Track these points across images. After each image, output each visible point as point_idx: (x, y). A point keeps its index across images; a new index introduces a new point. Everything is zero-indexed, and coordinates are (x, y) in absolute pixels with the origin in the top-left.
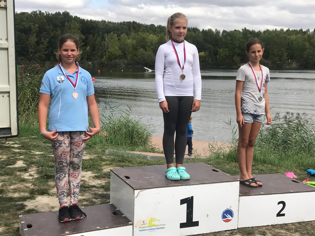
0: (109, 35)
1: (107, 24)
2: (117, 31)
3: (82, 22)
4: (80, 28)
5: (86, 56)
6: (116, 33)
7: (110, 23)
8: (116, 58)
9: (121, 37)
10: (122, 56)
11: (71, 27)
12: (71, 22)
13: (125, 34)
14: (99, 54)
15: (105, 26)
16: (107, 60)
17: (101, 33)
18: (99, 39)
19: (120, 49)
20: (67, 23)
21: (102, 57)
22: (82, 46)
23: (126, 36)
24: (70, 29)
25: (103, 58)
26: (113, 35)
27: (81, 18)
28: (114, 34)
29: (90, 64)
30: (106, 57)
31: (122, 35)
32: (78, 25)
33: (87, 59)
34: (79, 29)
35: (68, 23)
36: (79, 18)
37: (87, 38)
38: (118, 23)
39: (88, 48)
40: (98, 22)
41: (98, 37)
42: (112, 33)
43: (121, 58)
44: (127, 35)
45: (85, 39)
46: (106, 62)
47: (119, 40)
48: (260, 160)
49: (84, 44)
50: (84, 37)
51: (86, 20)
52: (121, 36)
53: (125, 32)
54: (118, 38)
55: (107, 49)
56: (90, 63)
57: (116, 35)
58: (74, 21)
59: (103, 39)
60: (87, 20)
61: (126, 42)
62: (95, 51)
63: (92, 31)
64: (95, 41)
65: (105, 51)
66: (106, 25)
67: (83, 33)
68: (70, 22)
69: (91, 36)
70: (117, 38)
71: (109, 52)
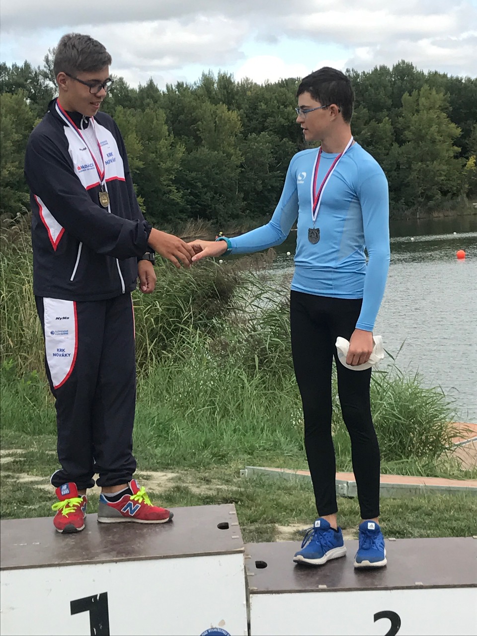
3: (454, 86)
4: (447, 105)
5: (467, 186)
11: (418, 105)
22: (456, 157)
27: (449, 76)
35: (410, 95)
37: (467, 133)
39: (472, 161)
49: (459, 149)
51: (463, 81)
60: (469, 81)
68: (415, 93)
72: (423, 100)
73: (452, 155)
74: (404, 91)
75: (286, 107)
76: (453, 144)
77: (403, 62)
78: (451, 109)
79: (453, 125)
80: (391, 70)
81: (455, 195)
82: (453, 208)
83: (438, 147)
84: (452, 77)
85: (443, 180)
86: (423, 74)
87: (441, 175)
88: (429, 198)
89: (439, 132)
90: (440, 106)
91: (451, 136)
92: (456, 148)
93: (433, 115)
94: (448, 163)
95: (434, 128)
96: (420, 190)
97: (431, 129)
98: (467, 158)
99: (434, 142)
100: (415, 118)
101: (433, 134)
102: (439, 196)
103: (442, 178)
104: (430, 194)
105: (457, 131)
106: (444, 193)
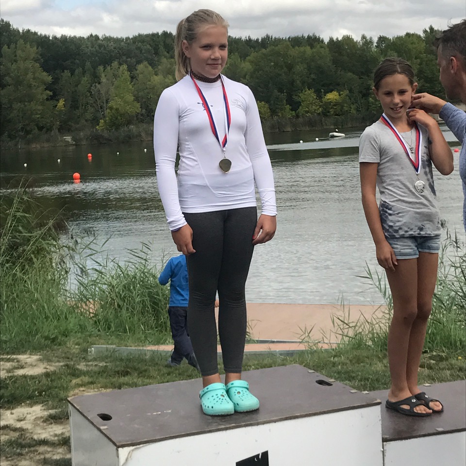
0: (109, 68)
1: (101, 42)
2: (127, 58)
3: (43, 42)
4: (40, 57)
5: (58, 123)
6: (126, 62)
7: (108, 39)
8: (129, 123)
9: (138, 72)
10: (142, 115)
11: (16, 56)
12: (16, 44)
13: (146, 63)
14: (89, 116)
15: (97, 48)
16: (107, 129)
17: (88, 64)
18: (85, 79)
19: (137, 99)
20: (5, 47)
21: (95, 121)
22: (47, 99)
23: (150, 68)
24: (16, 61)
25: (98, 125)
26: (119, 68)
27: (39, 34)
28: (120, 64)
29: (68, 141)
30: (105, 122)
31: (140, 67)
32: (33, 51)
33: (59, 130)
34: (36, 60)
35: (9, 48)
36: (35, 34)
37: (56, 80)
38: (127, 39)
39: (61, 103)
40: (81, 39)
41: (83, 74)
42: (115, 64)
43: (142, 121)
44: (150, 64)
45: (53, 83)
46: (106, 134)
47: (132, 78)
48: (461, 343)
49: (51, 93)
50: (50, 78)
51: (51, 38)
52: (136, 70)
53: (147, 59)
54: (131, 73)
55: (107, 102)
56: (68, 138)
57: (125, 67)
58: (21, 41)
59: (96, 78)
60: (55, 38)
61: (150, 81)
62: (78, 108)
63: (68, 62)
64: (77, 86)
65: (101, 108)
66: (100, 46)
67: (46, 68)
68: (12, 46)
69: (67, 73)
70: (127, 74)
71: (111, 108)
72: (19, 52)
73: (45, 97)
74: (3, 44)
76: (46, 89)
77: (2, 20)
78: (42, 60)
79: (45, 74)
81: (49, 130)
82: (48, 141)
83: (34, 91)
84: (41, 34)
85: (38, 118)
86: (18, 31)
87: (37, 114)
88: (28, 132)
89: (34, 79)
90: (34, 58)
91: (44, 83)
92: (48, 92)
93: (29, 64)
94: (42, 104)
95: (30, 75)
96: (20, 126)
97: (28, 76)
98: (58, 100)
99: (30, 86)
100: (14, 66)
101: (29, 80)
102: (36, 131)
103: (38, 116)
104: (28, 129)
106: (41, 129)
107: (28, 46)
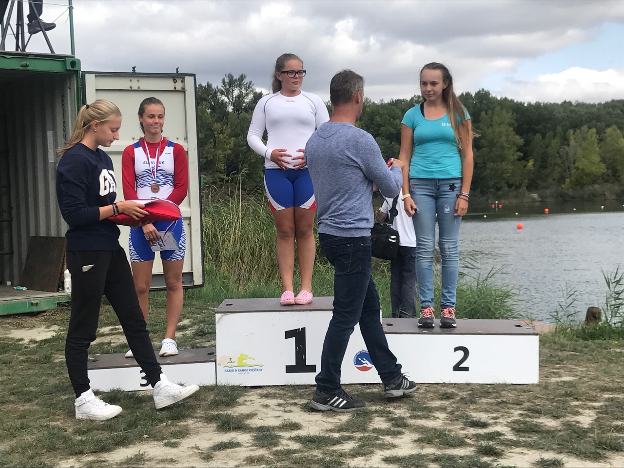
0: (578, 131)
1: (572, 108)
2: (597, 122)
3: (517, 108)
4: (514, 122)
5: (526, 181)
6: (595, 126)
7: (580, 105)
8: (594, 182)
9: (606, 135)
10: (608, 175)
11: (492, 121)
12: (493, 110)
13: (615, 127)
14: (556, 175)
15: (569, 113)
16: (572, 187)
17: (559, 129)
18: (555, 142)
19: (603, 160)
20: (483, 113)
21: (562, 180)
22: (519, 160)
23: (619, 131)
24: (492, 126)
25: (564, 184)
26: (588, 131)
27: (515, 101)
28: (590, 128)
29: (535, 198)
30: (571, 181)
31: (609, 130)
32: (508, 116)
33: (527, 188)
34: (510, 125)
35: (486, 114)
36: (512, 101)
38: (600, 104)
39: (531, 163)
40: (555, 105)
41: (554, 137)
42: (585, 128)
43: (607, 181)
44: (619, 128)
45: (524, 145)
46: (571, 192)
47: (601, 140)
49: (522, 154)
50: (522, 140)
51: (526, 105)
52: (605, 133)
53: (616, 123)
54: (599, 136)
55: (574, 163)
56: (535, 196)
57: (594, 130)
58: (498, 108)
59: (565, 140)
60: (529, 104)
61: (617, 143)
62: (546, 168)
63: (540, 127)
64: (546, 147)
65: (569, 168)
66: (572, 111)
67: (519, 131)
68: (490, 112)
69: (538, 136)
70: (595, 137)
71: (577, 168)
72: (496, 118)
73: (516, 158)
74: (482, 111)
75: (394, 119)
76: (517, 151)
77: (483, 90)
78: (516, 125)
79: (518, 137)
80: (473, 95)
81: (518, 187)
82: (516, 197)
83: (506, 152)
84: (517, 102)
85: (509, 176)
86: (497, 99)
87: (507, 173)
88: (498, 189)
89: (507, 141)
90: (508, 123)
91: (515, 144)
92: (519, 153)
93: (503, 128)
94: (513, 164)
95: (503, 138)
96: (492, 183)
97: (502, 139)
98: (528, 161)
99: (503, 148)
100: (490, 130)
101: (502, 143)
102: (506, 188)
103: (508, 175)
104: (499, 186)
105: (520, 141)
106: (510, 186)
107: (504, 112)
